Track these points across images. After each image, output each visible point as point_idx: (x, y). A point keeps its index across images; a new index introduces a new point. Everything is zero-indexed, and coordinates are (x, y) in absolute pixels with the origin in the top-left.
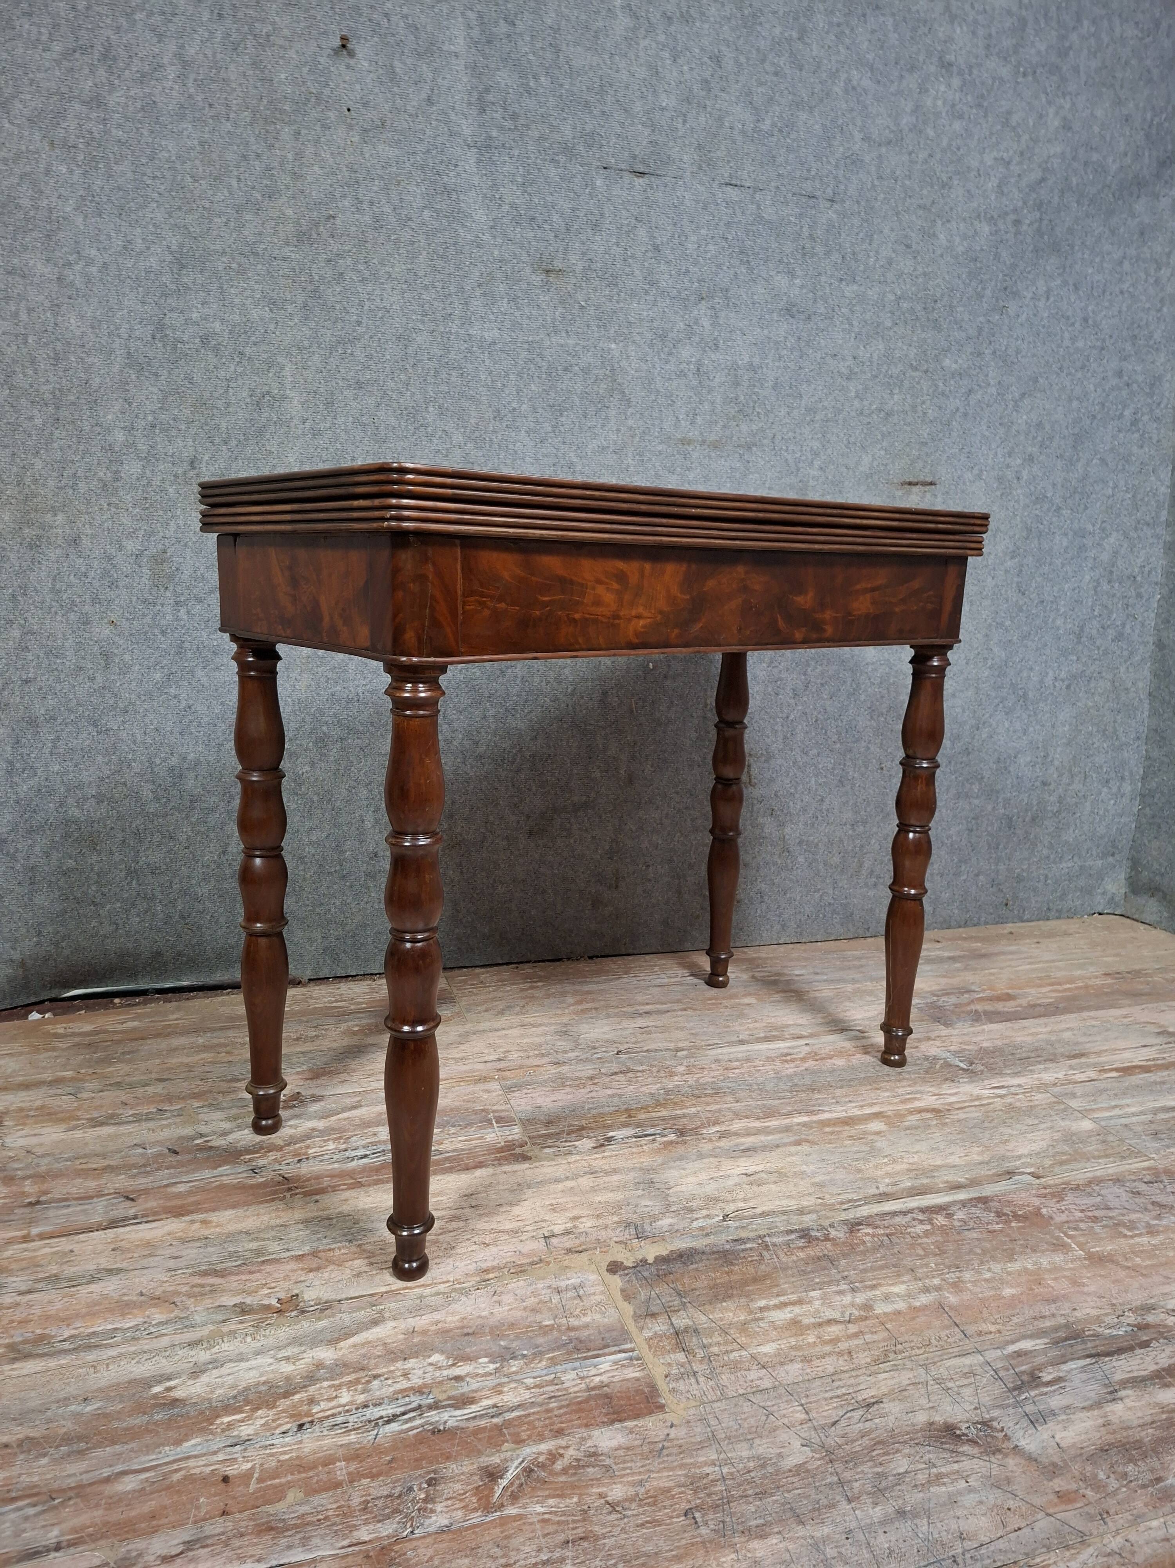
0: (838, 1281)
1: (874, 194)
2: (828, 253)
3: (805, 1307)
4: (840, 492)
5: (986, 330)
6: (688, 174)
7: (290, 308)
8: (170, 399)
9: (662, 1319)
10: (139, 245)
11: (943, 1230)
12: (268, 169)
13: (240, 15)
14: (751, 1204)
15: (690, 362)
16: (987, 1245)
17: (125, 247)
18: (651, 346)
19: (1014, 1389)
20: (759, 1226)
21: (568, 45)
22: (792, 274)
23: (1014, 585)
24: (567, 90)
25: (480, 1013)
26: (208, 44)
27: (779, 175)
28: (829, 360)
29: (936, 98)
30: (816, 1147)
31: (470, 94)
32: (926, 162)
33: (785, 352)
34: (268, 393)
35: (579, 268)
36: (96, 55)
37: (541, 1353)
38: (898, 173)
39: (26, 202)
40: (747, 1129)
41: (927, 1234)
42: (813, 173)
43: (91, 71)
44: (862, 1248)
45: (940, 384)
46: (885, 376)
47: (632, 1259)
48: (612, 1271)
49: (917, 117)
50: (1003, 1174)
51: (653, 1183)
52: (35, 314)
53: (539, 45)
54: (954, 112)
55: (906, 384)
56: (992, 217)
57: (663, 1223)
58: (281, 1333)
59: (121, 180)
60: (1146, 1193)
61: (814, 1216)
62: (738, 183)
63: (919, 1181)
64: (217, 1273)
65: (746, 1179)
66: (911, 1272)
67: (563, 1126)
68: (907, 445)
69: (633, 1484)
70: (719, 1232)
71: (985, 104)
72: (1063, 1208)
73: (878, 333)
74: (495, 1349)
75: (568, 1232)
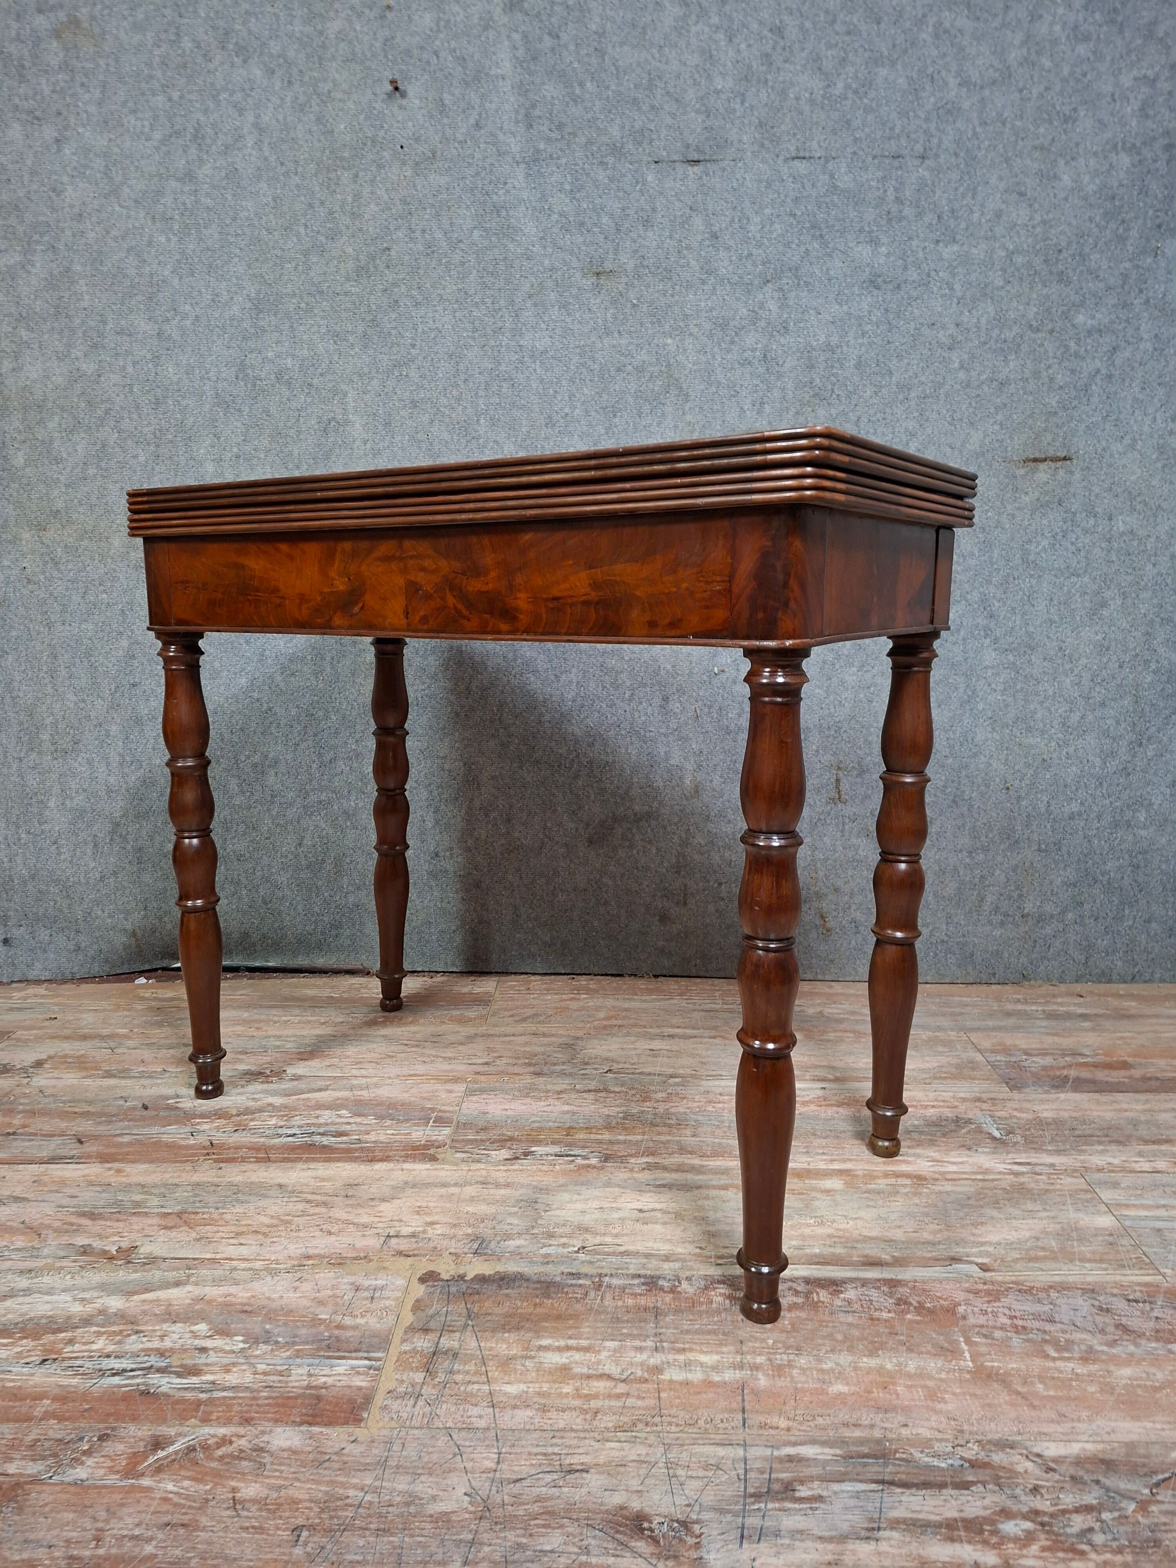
0: (648, 1336)
1: (976, 142)
2: (919, 215)
5: (1134, 276)
6: (749, 154)
7: (351, 339)
8: (252, 431)
9: (433, 1336)
10: (225, 297)
11: (817, 1307)
12: (331, 213)
13: (306, 79)
14: (619, 1241)
15: (754, 350)
16: (856, 1333)
17: (213, 301)
18: (711, 336)
19: (752, 1496)
20: (607, 1264)
21: (614, 47)
22: (874, 242)
24: (613, 91)
25: (503, 1018)
26: (280, 110)
27: (856, 140)
28: (926, 331)
29: (1052, 24)
31: (517, 112)
32: (1041, 96)
33: (869, 327)
34: (334, 419)
35: (630, 267)
36: (189, 136)
37: (294, 1343)
38: (1006, 114)
39: (132, 272)
40: (682, 1165)
41: (794, 1307)
42: (897, 131)
43: (184, 151)
44: (704, 1308)
45: (1072, 344)
46: (997, 341)
47: (452, 1273)
48: (422, 1280)
49: (1029, 49)
50: (944, 1260)
51: (536, 1202)
52: (138, 367)
53: (583, 52)
54: (1077, 35)
55: (1025, 348)
56: (1134, 145)
57: (512, 1244)
58: (96, 1277)
59: (210, 242)
60: (1118, 1312)
61: (677, 1265)
62: (807, 155)
63: (832, 1250)
64: (92, 1216)
65: (636, 1214)
66: (738, 1344)
67: (493, 1134)
68: (1029, 416)
69: (271, 1488)
70: (563, 1263)
71: (1120, 19)
72: (990, 1310)
73: (986, 294)
74: (258, 1330)
75: (413, 1236)
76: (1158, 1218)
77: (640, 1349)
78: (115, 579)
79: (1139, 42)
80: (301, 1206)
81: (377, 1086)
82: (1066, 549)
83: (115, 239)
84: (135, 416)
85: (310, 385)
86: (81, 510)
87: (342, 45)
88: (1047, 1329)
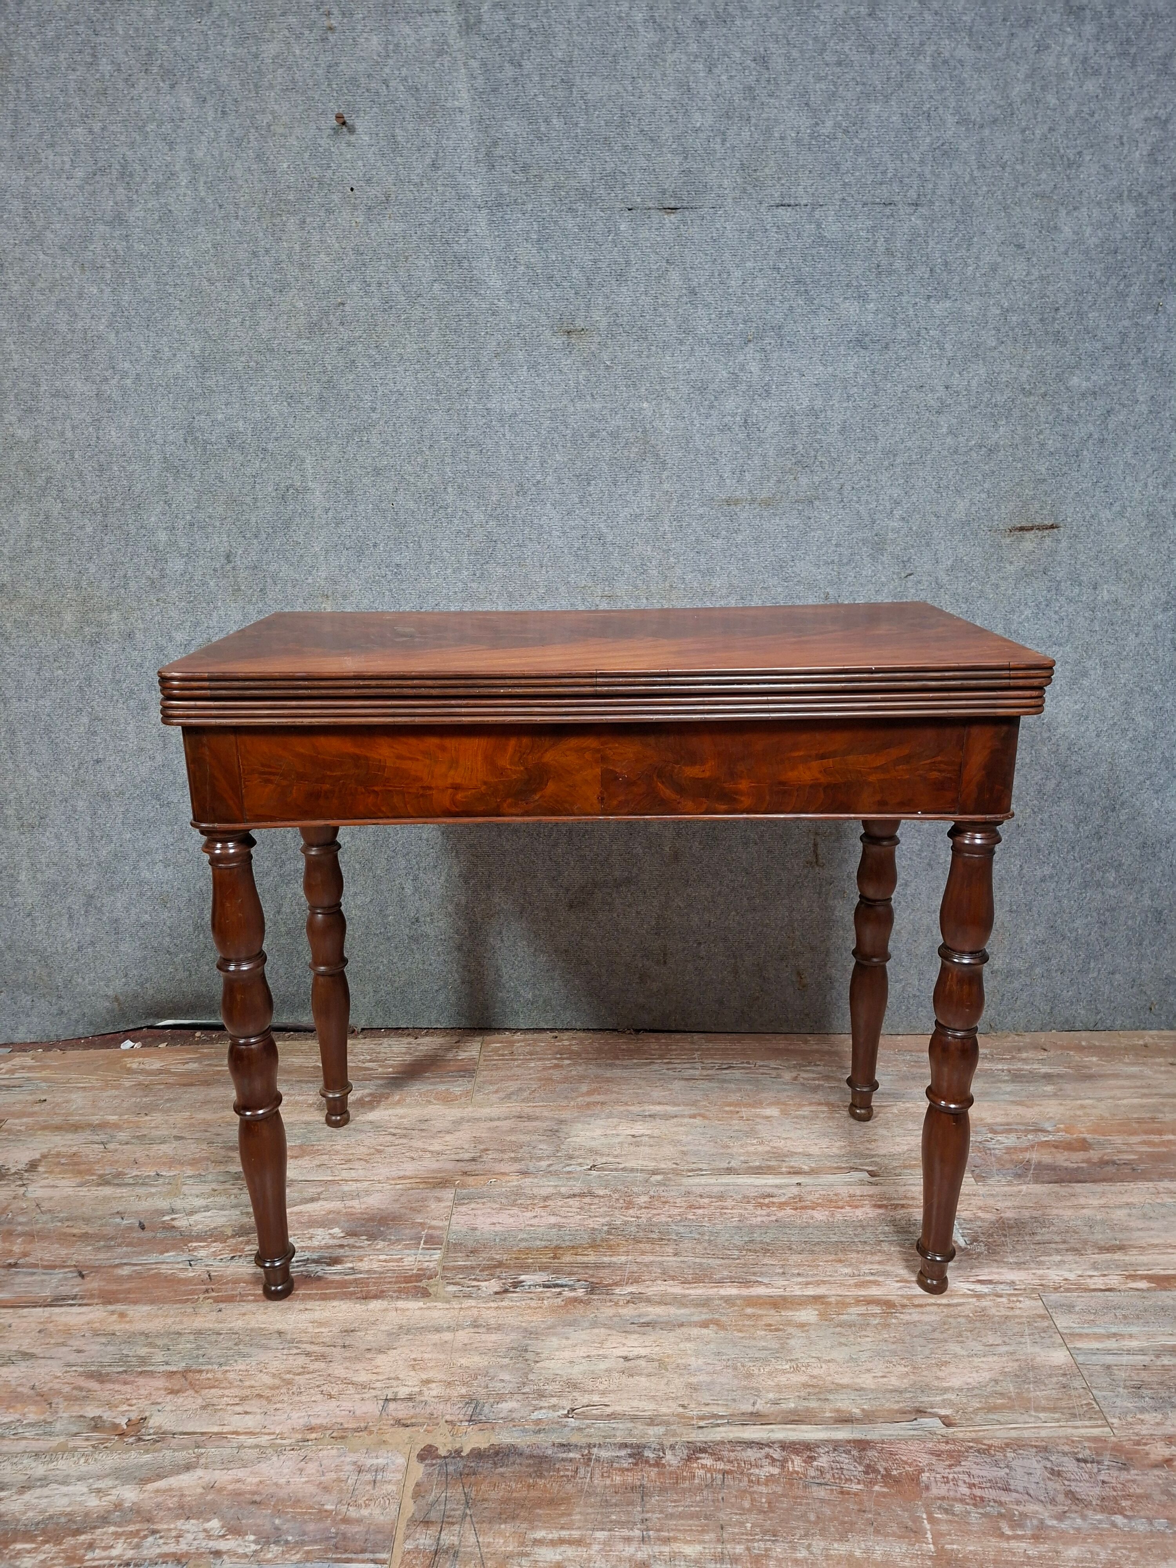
0: (635, 1524)
1: (973, 188)
2: (910, 268)
3: (582, 1552)
4: (928, 544)
5: (1133, 335)
6: (730, 200)
7: (307, 401)
8: (205, 497)
9: (434, 1530)
10: (167, 353)
11: (791, 1479)
13: (242, 109)
14: (605, 1400)
15: (734, 415)
16: (828, 1511)
17: (154, 357)
18: (689, 400)
20: (598, 1431)
21: (582, 78)
22: (863, 298)
23: (1168, 643)
24: (581, 128)
25: (488, 1094)
26: (215, 144)
27: (845, 185)
28: (913, 393)
29: (1059, 56)
30: (722, 1333)
31: (477, 150)
32: (1045, 138)
33: (855, 389)
34: (292, 486)
35: (603, 325)
36: (115, 174)
37: (303, 1543)
38: (1006, 157)
39: (63, 328)
40: (665, 1294)
41: (770, 1479)
42: (889, 175)
43: (111, 191)
44: (686, 1484)
45: (1065, 408)
46: (987, 406)
47: (449, 1447)
48: (421, 1458)
49: (1034, 83)
50: (910, 1412)
51: (526, 1351)
52: (79, 431)
53: (549, 83)
54: (1087, 69)
55: (1016, 413)
56: (1140, 194)
57: (505, 1406)
58: (110, 1460)
59: (146, 293)
60: (1069, 1475)
61: (661, 1430)
62: (792, 202)
63: (806, 1404)
64: (100, 1377)
65: (622, 1364)
66: (719, 1529)
67: (482, 1259)
68: (1017, 484)
70: (554, 1430)
71: (1133, 50)
72: (951, 1476)
73: (977, 355)
74: (268, 1527)
75: (410, 1398)
76: (1108, 1352)
77: (628, 1540)
78: (70, 655)
79: (1153, 77)
80: (300, 1361)
81: (368, 1193)
82: (1050, 619)
83: (41, 291)
84: (78, 484)
85: (265, 450)
86: (28, 584)
87: (280, 71)
88: (1003, 1499)
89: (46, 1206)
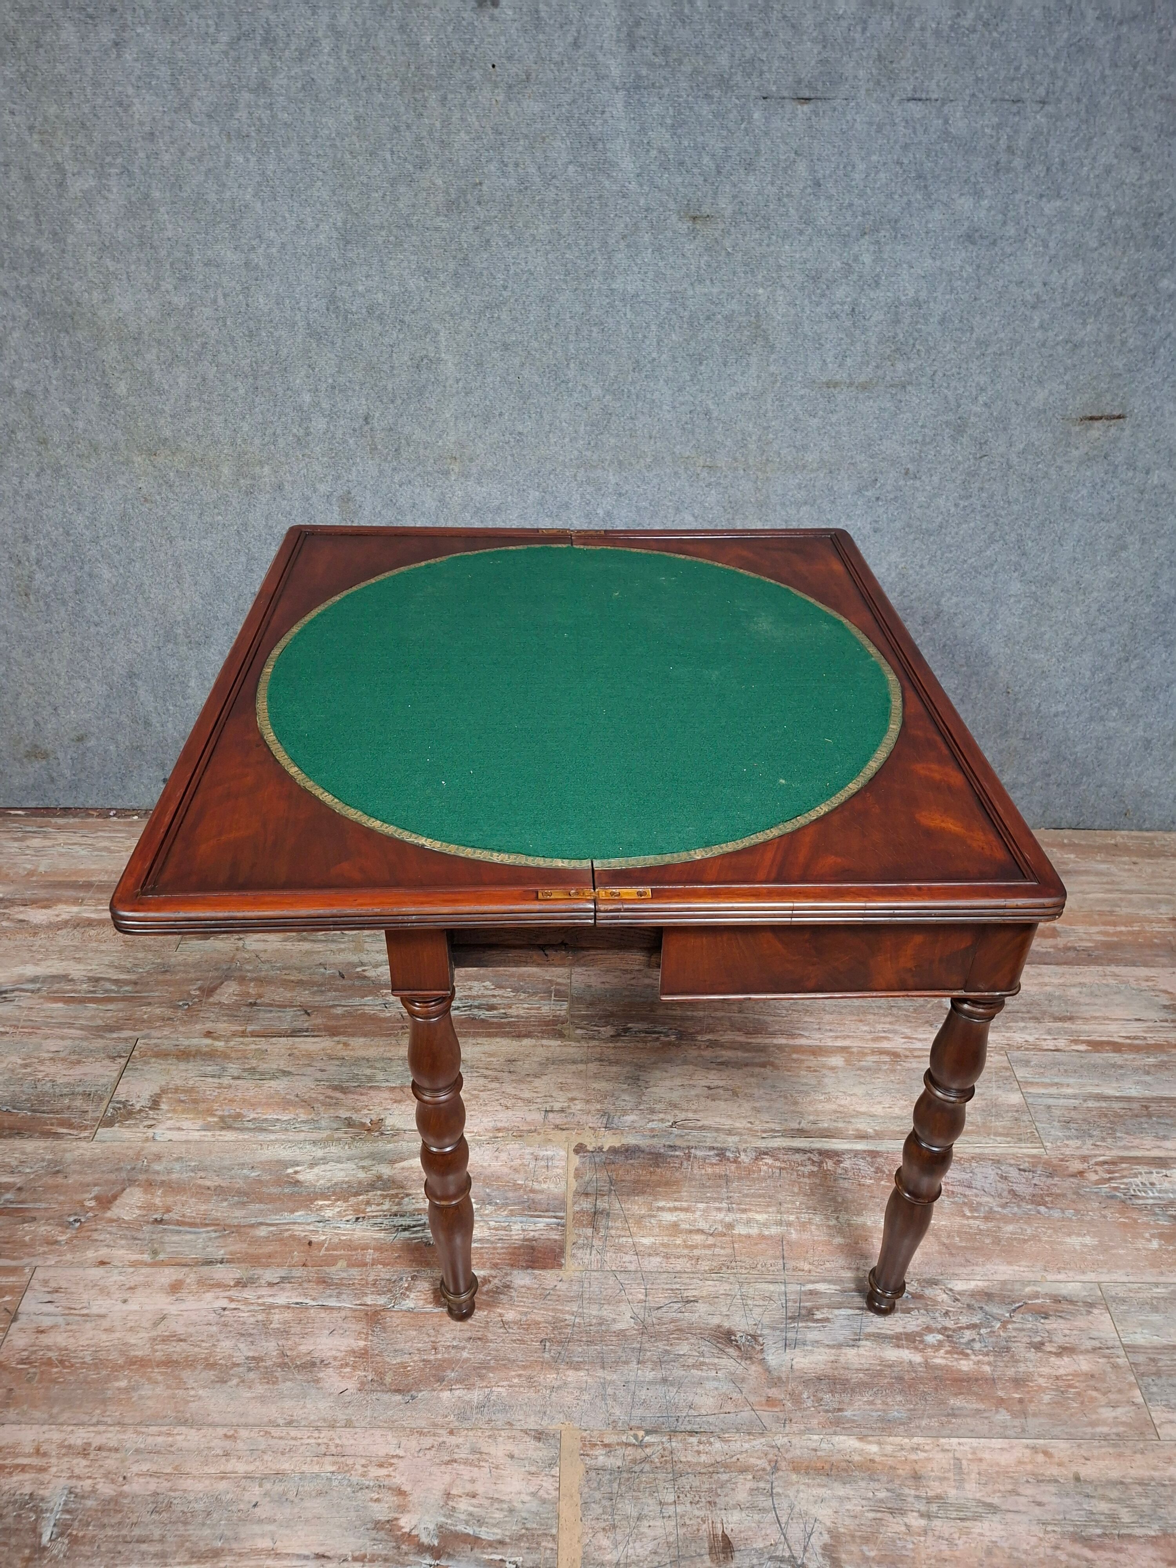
0: (723, 1199)
1: (1102, 87)
2: (1028, 167)
4: (1005, 429)
6: (863, 92)
7: (442, 277)
8: (345, 363)
9: (591, 1199)
10: (310, 224)
11: (825, 1174)
12: (419, 139)
14: (697, 1117)
15: (843, 304)
16: (849, 1196)
17: (298, 227)
18: (802, 288)
19: (790, 1318)
20: (692, 1138)
22: (978, 194)
27: (978, 80)
28: (1013, 288)
30: (777, 1072)
31: (619, 30)
33: (959, 283)
34: (426, 356)
35: (728, 212)
36: (258, 40)
37: (507, 1205)
38: (1139, 57)
39: (212, 197)
40: (734, 1042)
41: (812, 1174)
42: (1023, 70)
43: (256, 58)
44: (756, 1175)
45: (1151, 308)
46: (1079, 304)
47: (594, 1145)
48: (576, 1151)
51: (640, 1081)
52: (229, 299)
55: (1105, 312)
57: (629, 1120)
58: (365, 1147)
59: (290, 163)
60: (1012, 1179)
61: (736, 1138)
62: (924, 96)
63: (836, 1124)
64: (342, 1089)
65: (707, 1092)
66: (778, 1205)
67: (599, 1009)
68: (1095, 378)
69: (521, 1313)
70: (663, 1136)
73: (1078, 255)
74: (482, 1193)
75: (562, 1111)
76: (1051, 1096)
77: (719, 1209)
80: (482, 1081)
83: (191, 161)
84: (231, 350)
85: (402, 321)
86: (188, 439)
88: (967, 1193)
89: (264, 956)
